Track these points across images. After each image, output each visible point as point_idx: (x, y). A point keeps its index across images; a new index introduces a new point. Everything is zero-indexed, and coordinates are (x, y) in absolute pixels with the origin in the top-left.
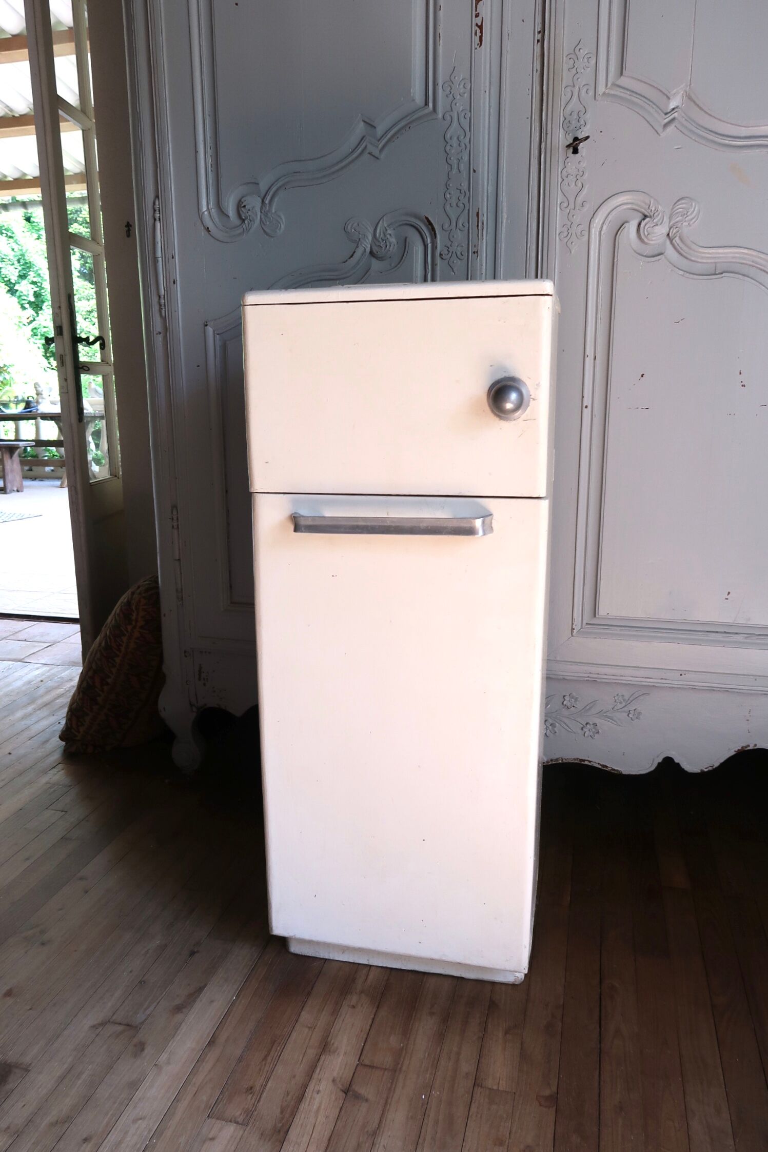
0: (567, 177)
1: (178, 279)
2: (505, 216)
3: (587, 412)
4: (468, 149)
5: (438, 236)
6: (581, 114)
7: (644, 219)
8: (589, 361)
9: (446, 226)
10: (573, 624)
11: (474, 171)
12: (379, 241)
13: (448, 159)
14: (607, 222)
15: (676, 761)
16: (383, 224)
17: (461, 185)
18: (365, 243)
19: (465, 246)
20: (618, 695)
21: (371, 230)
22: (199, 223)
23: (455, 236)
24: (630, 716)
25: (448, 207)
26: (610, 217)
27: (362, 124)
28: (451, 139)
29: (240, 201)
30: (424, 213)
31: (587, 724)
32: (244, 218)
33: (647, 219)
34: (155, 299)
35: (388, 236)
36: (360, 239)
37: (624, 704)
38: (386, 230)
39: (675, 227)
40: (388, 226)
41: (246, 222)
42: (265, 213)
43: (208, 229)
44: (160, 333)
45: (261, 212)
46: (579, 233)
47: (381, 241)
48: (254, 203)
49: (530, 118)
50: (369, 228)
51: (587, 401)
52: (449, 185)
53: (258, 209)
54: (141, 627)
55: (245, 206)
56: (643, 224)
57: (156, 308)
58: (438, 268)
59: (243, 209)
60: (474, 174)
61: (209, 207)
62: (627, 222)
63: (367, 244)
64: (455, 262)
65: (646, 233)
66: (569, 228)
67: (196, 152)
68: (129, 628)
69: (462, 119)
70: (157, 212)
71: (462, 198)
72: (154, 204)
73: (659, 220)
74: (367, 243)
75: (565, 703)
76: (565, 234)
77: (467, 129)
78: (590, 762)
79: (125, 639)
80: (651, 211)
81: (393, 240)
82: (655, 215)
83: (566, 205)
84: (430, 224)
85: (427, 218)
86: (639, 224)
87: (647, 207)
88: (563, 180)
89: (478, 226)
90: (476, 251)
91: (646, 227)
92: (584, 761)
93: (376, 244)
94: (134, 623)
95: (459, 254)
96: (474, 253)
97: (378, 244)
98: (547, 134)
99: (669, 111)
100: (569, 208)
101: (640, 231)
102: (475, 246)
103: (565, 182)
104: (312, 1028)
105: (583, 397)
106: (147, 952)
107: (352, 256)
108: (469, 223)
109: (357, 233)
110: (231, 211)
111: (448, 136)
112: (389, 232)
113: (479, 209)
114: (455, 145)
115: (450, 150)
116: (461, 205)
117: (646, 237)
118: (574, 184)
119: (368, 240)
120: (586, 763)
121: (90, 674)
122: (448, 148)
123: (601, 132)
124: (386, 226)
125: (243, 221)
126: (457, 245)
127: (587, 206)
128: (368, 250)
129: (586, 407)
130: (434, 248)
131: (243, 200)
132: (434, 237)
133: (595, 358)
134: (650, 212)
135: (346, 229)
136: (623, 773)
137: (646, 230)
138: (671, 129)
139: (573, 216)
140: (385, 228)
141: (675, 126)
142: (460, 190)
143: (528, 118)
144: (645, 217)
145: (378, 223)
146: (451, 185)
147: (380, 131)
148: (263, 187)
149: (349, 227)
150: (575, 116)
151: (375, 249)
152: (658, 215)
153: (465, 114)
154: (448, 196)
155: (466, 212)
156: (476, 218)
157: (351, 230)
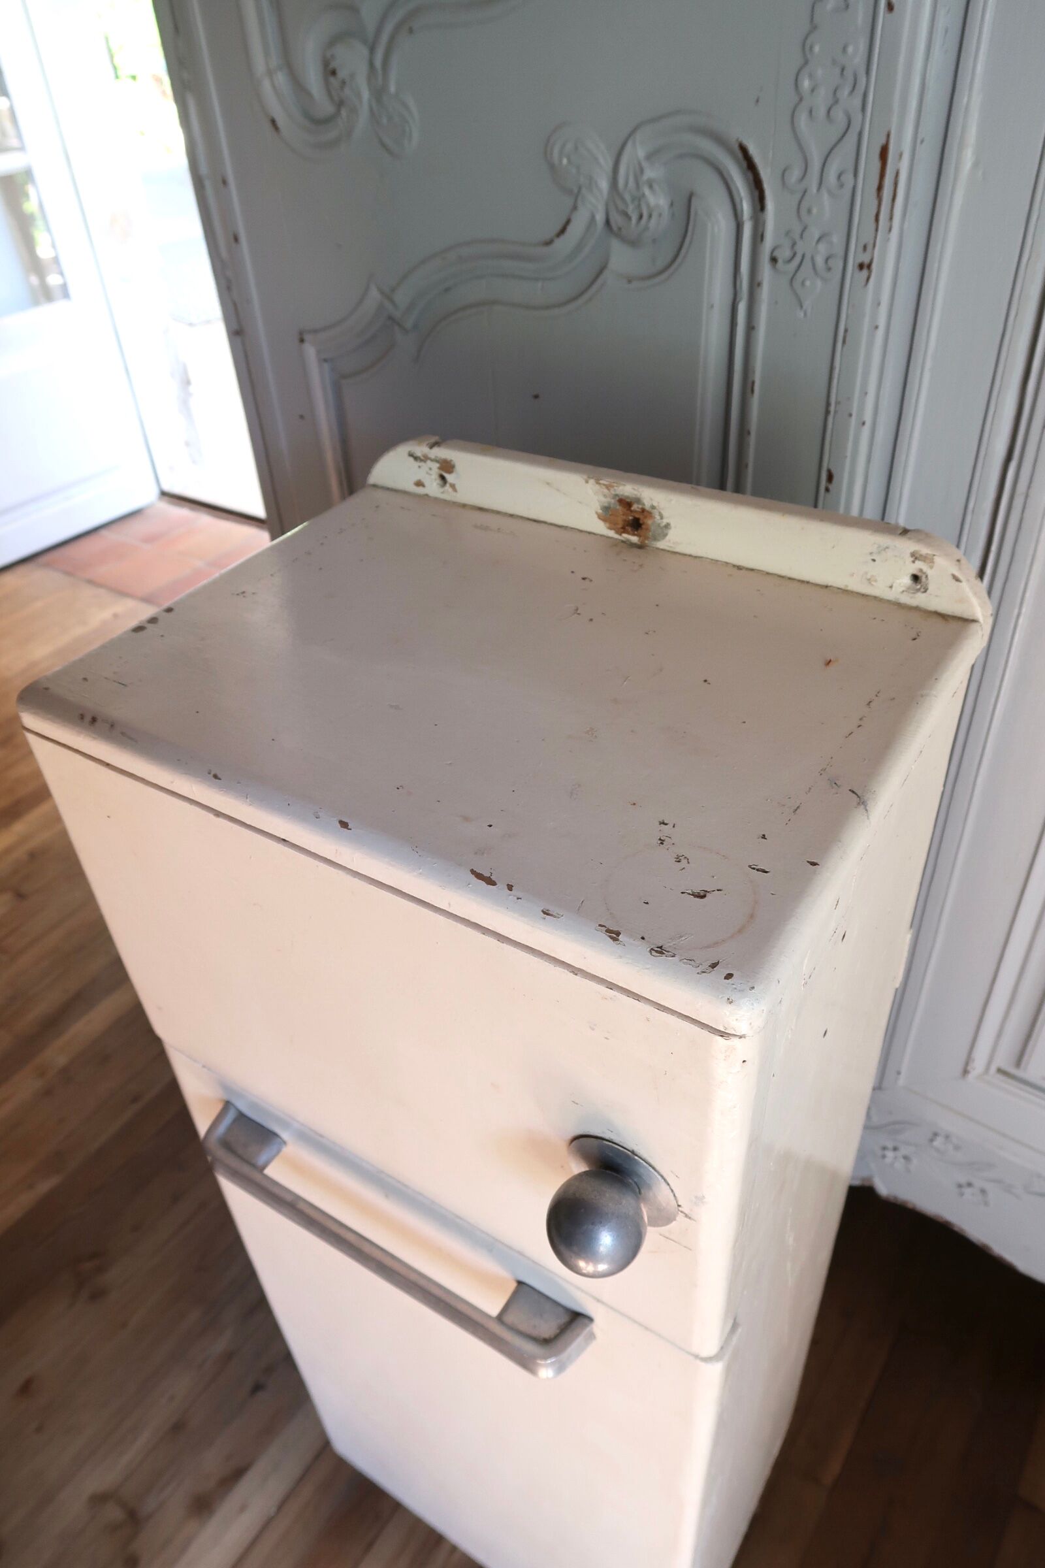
5: (769, 206)
9: (795, 174)
11: (891, 8)
12: (623, 199)
16: (637, 151)
17: (844, 49)
18: (594, 199)
19: (837, 239)
21: (607, 163)
22: (257, 106)
23: (815, 211)
25: (802, 120)
29: (326, 56)
30: (737, 133)
32: (338, 99)
35: (647, 191)
36: (580, 188)
38: (642, 171)
40: (649, 157)
41: (344, 110)
42: (379, 93)
43: (274, 122)
45: (369, 91)
47: (629, 198)
50: (602, 161)
52: (811, 48)
53: (363, 83)
55: (336, 71)
58: (765, 293)
59: (333, 78)
60: (889, 16)
61: (270, 65)
63: (595, 204)
64: (808, 283)
71: (843, 94)
74: (597, 199)
81: (658, 200)
84: (750, 166)
85: (744, 150)
89: (880, 188)
90: (866, 261)
93: (617, 208)
95: (820, 261)
96: (861, 266)
97: (621, 204)
102: (865, 248)
107: (563, 231)
108: (856, 175)
109: (574, 171)
110: (314, 82)
112: (650, 173)
113: (888, 136)
116: (839, 115)
119: (600, 192)
120: (956, 1228)
124: (641, 153)
125: (338, 108)
126: (817, 236)
128: (600, 218)
130: (758, 237)
131: (331, 54)
132: (759, 207)
135: (548, 155)
136: (1023, 1272)
140: (640, 164)
142: (843, 70)
145: (624, 145)
146: (817, 49)
149: (555, 151)
151: (617, 219)
154: (806, 84)
155: (852, 138)
156: (877, 164)
157: (561, 161)
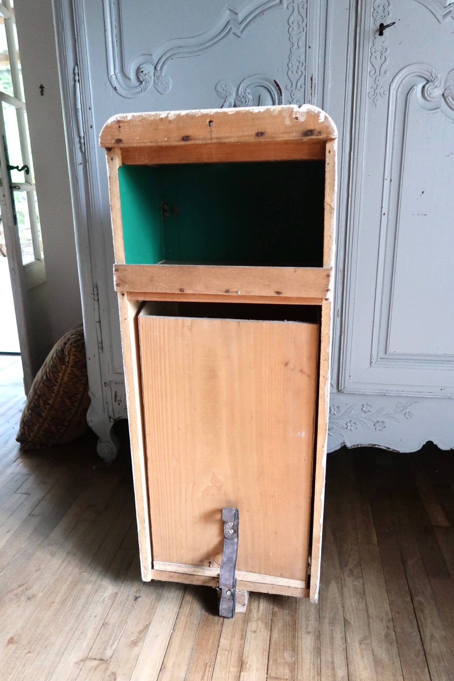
0: (375, 52)
1: (94, 125)
2: (330, 80)
3: (384, 218)
4: (305, 31)
5: (283, 94)
6: (386, 6)
7: (427, 83)
8: (387, 183)
9: (290, 86)
10: (371, 359)
11: (310, 47)
12: (240, 98)
13: (291, 39)
14: (402, 85)
15: (435, 443)
16: (243, 85)
17: (299, 57)
18: (230, 99)
19: (302, 101)
20: (398, 403)
21: (235, 90)
22: (108, 84)
23: (295, 95)
24: (406, 416)
25: (290, 73)
26: (404, 81)
27: (228, 12)
28: (293, 23)
29: (139, 68)
30: (273, 77)
31: (378, 422)
32: (141, 80)
33: (430, 83)
34: (77, 140)
35: (247, 94)
36: (226, 96)
37: (402, 409)
38: (246, 90)
39: (448, 89)
40: (248, 87)
41: (143, 83)
42: (157, 77)
43: (115, 89)
44: (81, 164)
45: (154, 76)
46: (382, 93)
47: (242, 97)
48: (148, 69)
49: (348, 9)
50: (233, 88)
51: (385, 210)
52: (291, 58)
53: (152, 75)
54: (71, 367)
55: (142, 72)
56: (427, 86)
57: (77, 146)
59: (141, 73)
60: (309, 49)
61: (116, 72)
62: (415, 85)
63: (232, 100)
65: (429, 94)
66: (375, 89)
67: (105, 31)
68: (64, 367)
69: (301, 9)
70: (77, 76)
71: (300, 67)
72: (74, 69)
73: (438, 84)
74: (232, 98)
75: (363, 409)
76: (373, 93)
77: (304, 16)
78: (379, 446)
79: (60, 375)
80: (433, 77)
81: (251, 97)
82: (435, 80)
83: (373, 72)
84: (278, 85)
85: (275, 82)
86: (424, 87)
87: (430, 75)
88: (372, 54)
89: (311, 87)
91: (429, 88)
92: (375, 445)
93: (238, 100)
94: (67, 364)
97: (239, 99)
98: (361, 21)
99: (447, 5)
100: (376, 74)
101: (424, 92)
102: (309, 102)
103: (373, 57)
104: (230, 651)
105: (382, 207)
106: (104, 600)
108: (305, 85)
109: (225, 92)
110: (132, 76)
111: (291, 21)
112: (248, 91)
113: (312, 75)
114: (295, 28)
115: (292, 31)
116: (300, 73)
117: (429, 96)
118: (379, 57)
119: (233, 96)
120: (377, 446)
121: (36, 397)
122: (291, 29)
123: (400, 20)
124: (245, 87)
125: (141, 82)
126: (296, 101)
127: (388, 73)
128: (233, 104)
129: (384, 214)
130: (280, 103)
131: (141, 67)
132: (280, 95)
133: (391, 181)
134: (431, 78)
135: (216, 89)
136: (401, 452)
137: (428, 91)
138: (448, 19)
139: (378, 80)
141: (452, 17)
142: (299, 61)
143: (347, 9)
144: (428, 82)
145: (240, 84)
147: (240, 17)
148: (155, 59)
149: (219, 88)
150: (381, 8)
151: (238, 103)
152: (438, 80)
153: (304, 5)
154: (290, 65)
155: (303, 76)
156: (310, 82)
157: (221, 90)
